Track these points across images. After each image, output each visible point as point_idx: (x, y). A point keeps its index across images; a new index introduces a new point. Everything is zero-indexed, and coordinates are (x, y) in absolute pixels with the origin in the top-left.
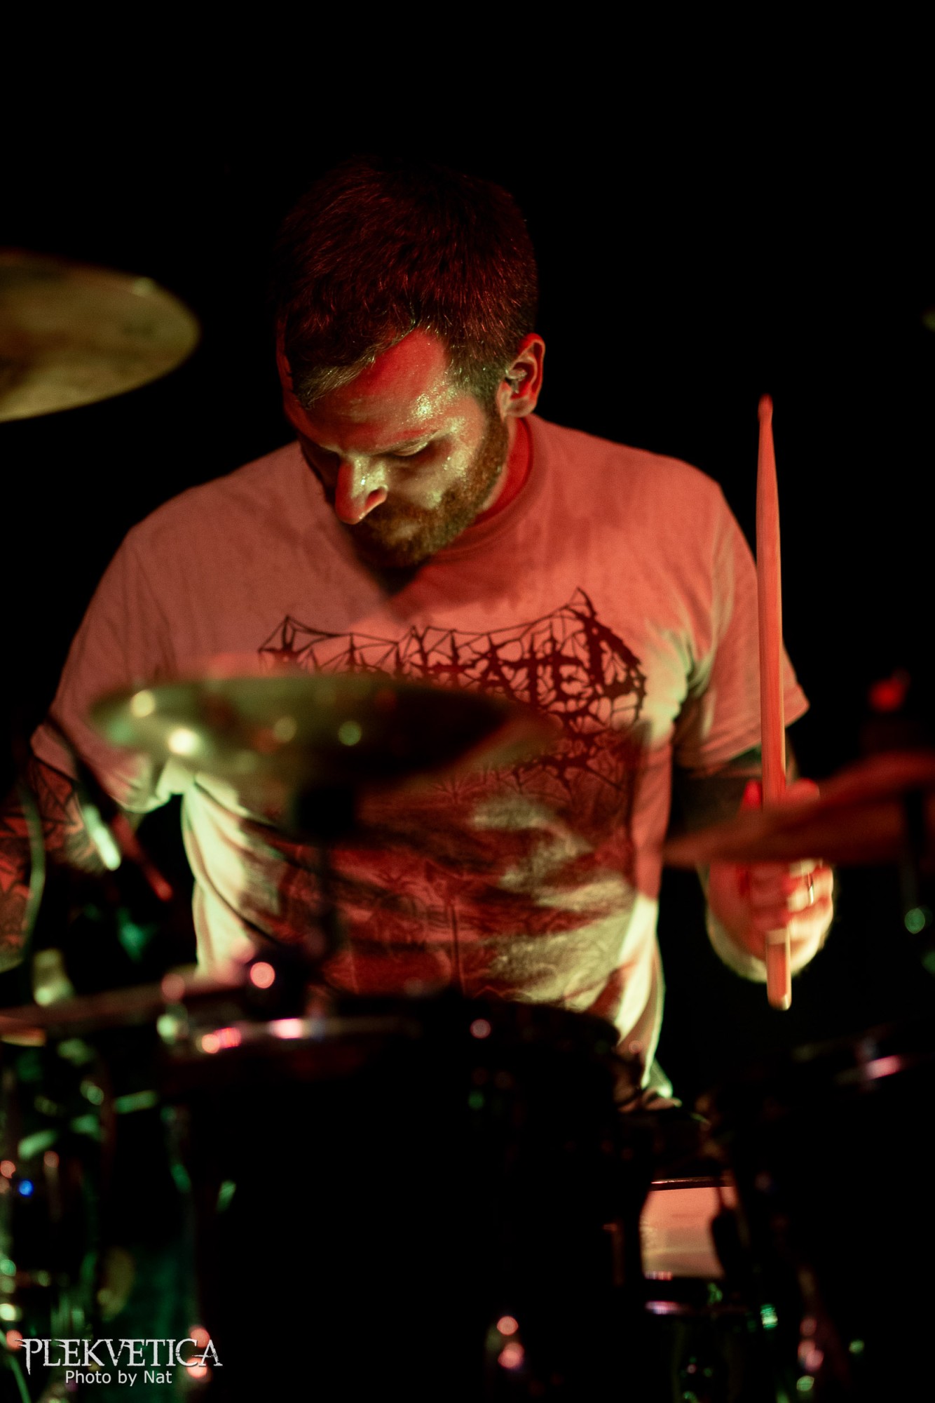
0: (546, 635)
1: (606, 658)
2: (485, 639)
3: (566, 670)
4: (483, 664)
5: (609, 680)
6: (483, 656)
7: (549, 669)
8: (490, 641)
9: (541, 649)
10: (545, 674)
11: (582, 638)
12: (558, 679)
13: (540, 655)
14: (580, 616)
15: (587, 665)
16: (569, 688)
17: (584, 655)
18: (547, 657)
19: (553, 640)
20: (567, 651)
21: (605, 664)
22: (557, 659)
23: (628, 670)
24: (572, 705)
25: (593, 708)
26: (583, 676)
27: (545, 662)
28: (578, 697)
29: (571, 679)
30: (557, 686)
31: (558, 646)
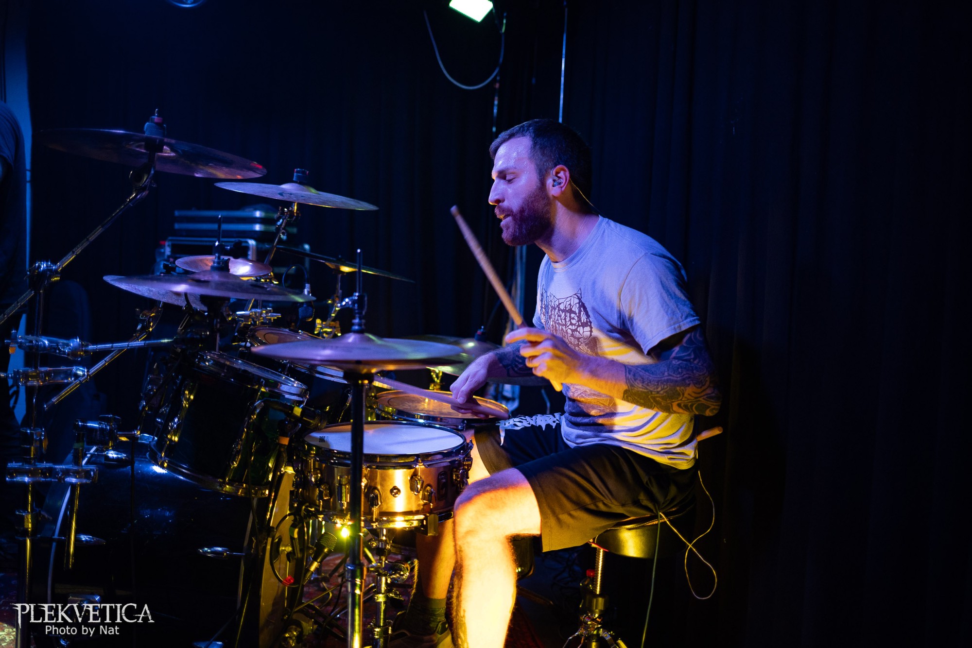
0: (569, 303)
1: (582, 313)
3: (573, 315)
5: (582, 321)
11: (578, 305)
12: (571, 318)
14: (579, 298)
15: (578, 314)
16: (574, 322)
17: (577, 311)
18: (568, 310)
19: (570, 304)
20: (573, 309)
22: (571, 311)
24: (574, 328)
25: (578, 329)
26: (576, 318)
27: (568, 311)
28: (575, 325)
29: (573, 319)
30: (570, 320)
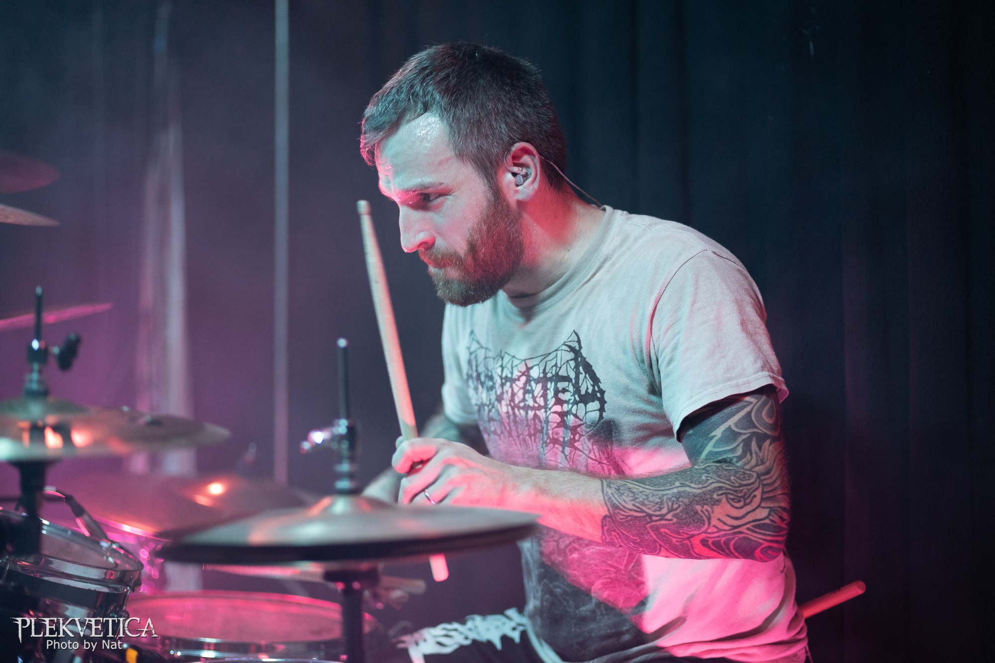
0: (553, 362)
1: (581, 377)
2: (523, 362)
4: (523, 379)
6: (523, 374)
7: (553, 383)
8: (526, 365)
9: (550, 371)
10: (551, 386)
11: (572, 364)
13: (549, 375)
15: (574, 381)
16: (563, 396)
20: (564, 372)
21: (580, 382)
22: (557, 377)
23: (593, 386)
24: (564, 407)
25: (574, 410)
28: (567, 402)
30: (557, 395)
31: (558, 369)
